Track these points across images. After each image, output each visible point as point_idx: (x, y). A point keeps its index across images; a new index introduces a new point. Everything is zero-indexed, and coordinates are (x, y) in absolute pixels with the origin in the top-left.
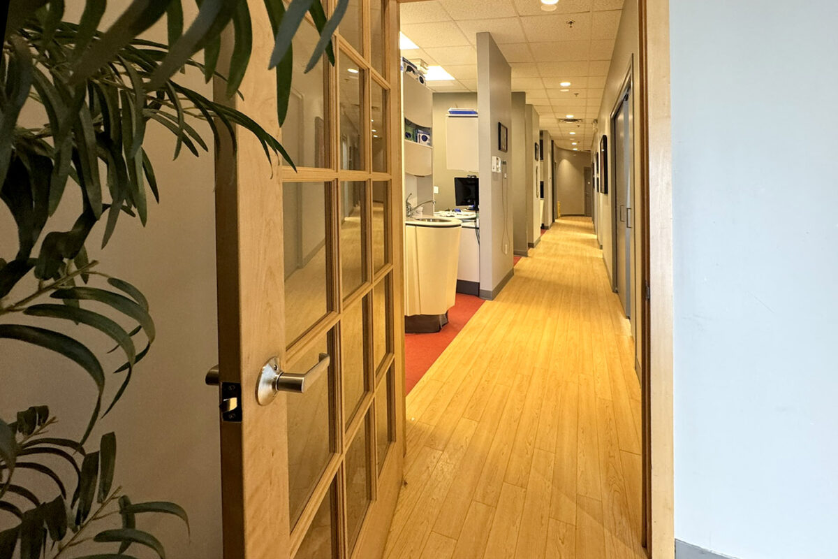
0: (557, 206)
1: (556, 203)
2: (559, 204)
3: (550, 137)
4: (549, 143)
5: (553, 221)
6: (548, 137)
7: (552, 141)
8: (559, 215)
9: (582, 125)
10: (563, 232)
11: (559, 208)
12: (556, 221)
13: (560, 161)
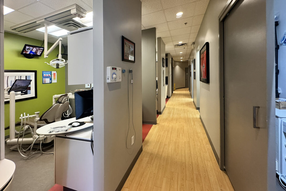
0: (174, 86)
1: (174, 84)
2: (175, 85)
3: (171, 56)
4: (171, 59)
5: (172, 92)
6: (170, 56)
7: (172, 58)
8: (175, 89)
9: (186, 47)
10: (177, 99)
11: (175, 86)
12: (174, 92)
13: (175, 66)
